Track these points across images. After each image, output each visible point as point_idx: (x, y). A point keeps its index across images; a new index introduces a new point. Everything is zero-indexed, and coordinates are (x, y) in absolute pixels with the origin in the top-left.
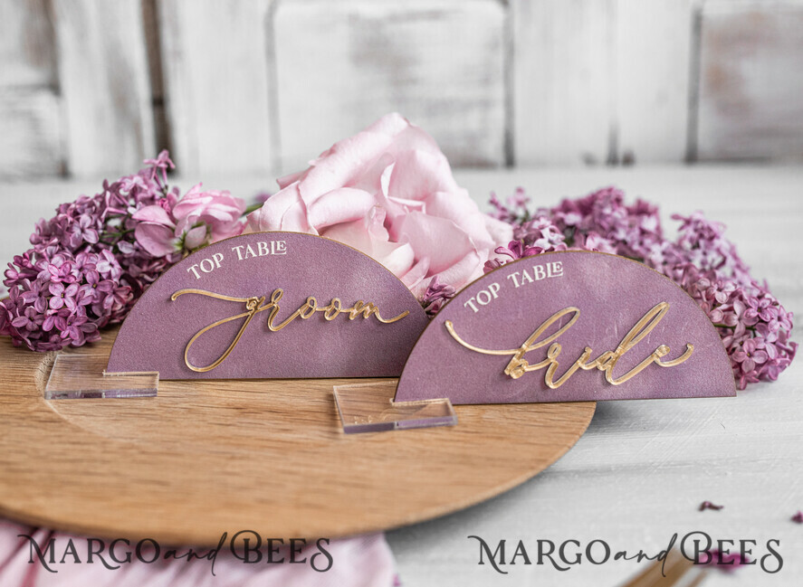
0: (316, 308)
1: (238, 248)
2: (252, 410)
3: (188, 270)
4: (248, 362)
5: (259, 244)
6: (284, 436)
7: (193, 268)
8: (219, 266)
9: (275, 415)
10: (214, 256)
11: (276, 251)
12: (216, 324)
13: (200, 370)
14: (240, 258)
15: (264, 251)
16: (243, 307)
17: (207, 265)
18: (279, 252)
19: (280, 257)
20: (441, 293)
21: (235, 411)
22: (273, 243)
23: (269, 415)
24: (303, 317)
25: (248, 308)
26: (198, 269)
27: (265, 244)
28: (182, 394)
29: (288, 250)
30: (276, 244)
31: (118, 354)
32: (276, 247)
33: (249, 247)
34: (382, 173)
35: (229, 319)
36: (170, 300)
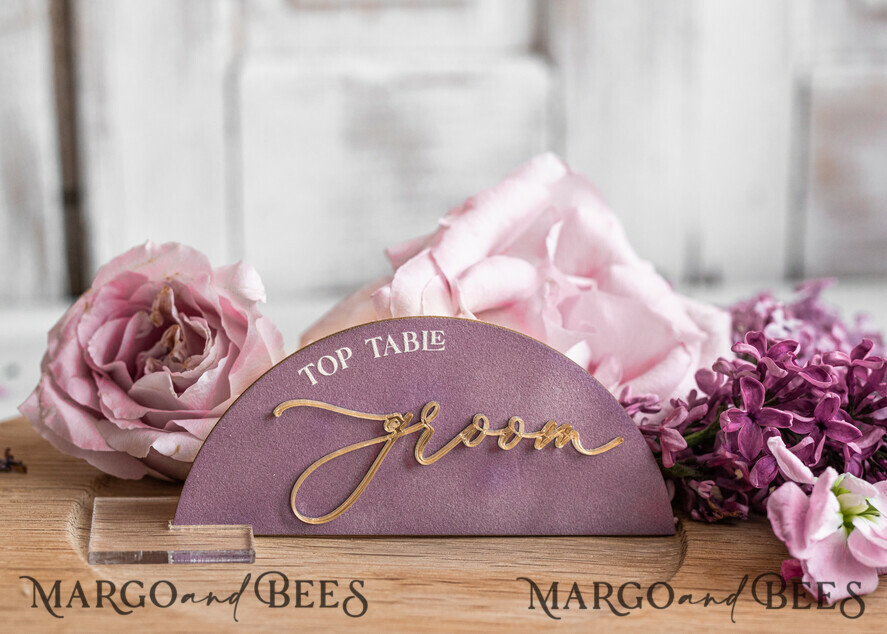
0: (486, 431)
1: (373, 340)
2: (414, 581)
3: (300, 372)
4: (383, 510)
5: (405, 335)
6: (479, 615)
7: (306, 369)
8: (345, 366)
9: (453, 587)
10: (339, 352)
11: (430, 346)
12: (340, 452)
13: (313, 521)
14: (377, 355)
15: (412, 346)
16: (379, 429)
17: (328, 365)
18: (434, 347)
19: (434, 355)
20: (638, 405)
21: (390, 582)
22: (425, 333)
23: (445, 587)
24: (468, 444)
25: (386, 429)
26: (315, 371)
27: (414, 335)
28: (298, 561)
29: (447, 344)
30: (430, 335)
31: (192, 496)
32: (430, 340)
33: (390, 339)
34: (547, 233)
35: (358, 446)
36: (272, 415)
